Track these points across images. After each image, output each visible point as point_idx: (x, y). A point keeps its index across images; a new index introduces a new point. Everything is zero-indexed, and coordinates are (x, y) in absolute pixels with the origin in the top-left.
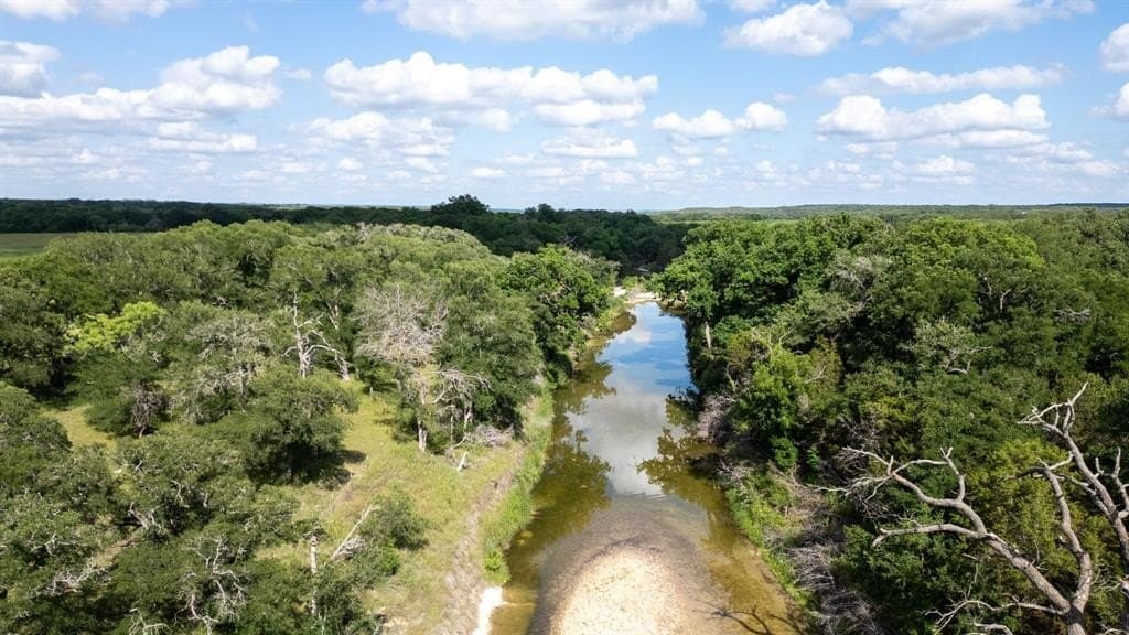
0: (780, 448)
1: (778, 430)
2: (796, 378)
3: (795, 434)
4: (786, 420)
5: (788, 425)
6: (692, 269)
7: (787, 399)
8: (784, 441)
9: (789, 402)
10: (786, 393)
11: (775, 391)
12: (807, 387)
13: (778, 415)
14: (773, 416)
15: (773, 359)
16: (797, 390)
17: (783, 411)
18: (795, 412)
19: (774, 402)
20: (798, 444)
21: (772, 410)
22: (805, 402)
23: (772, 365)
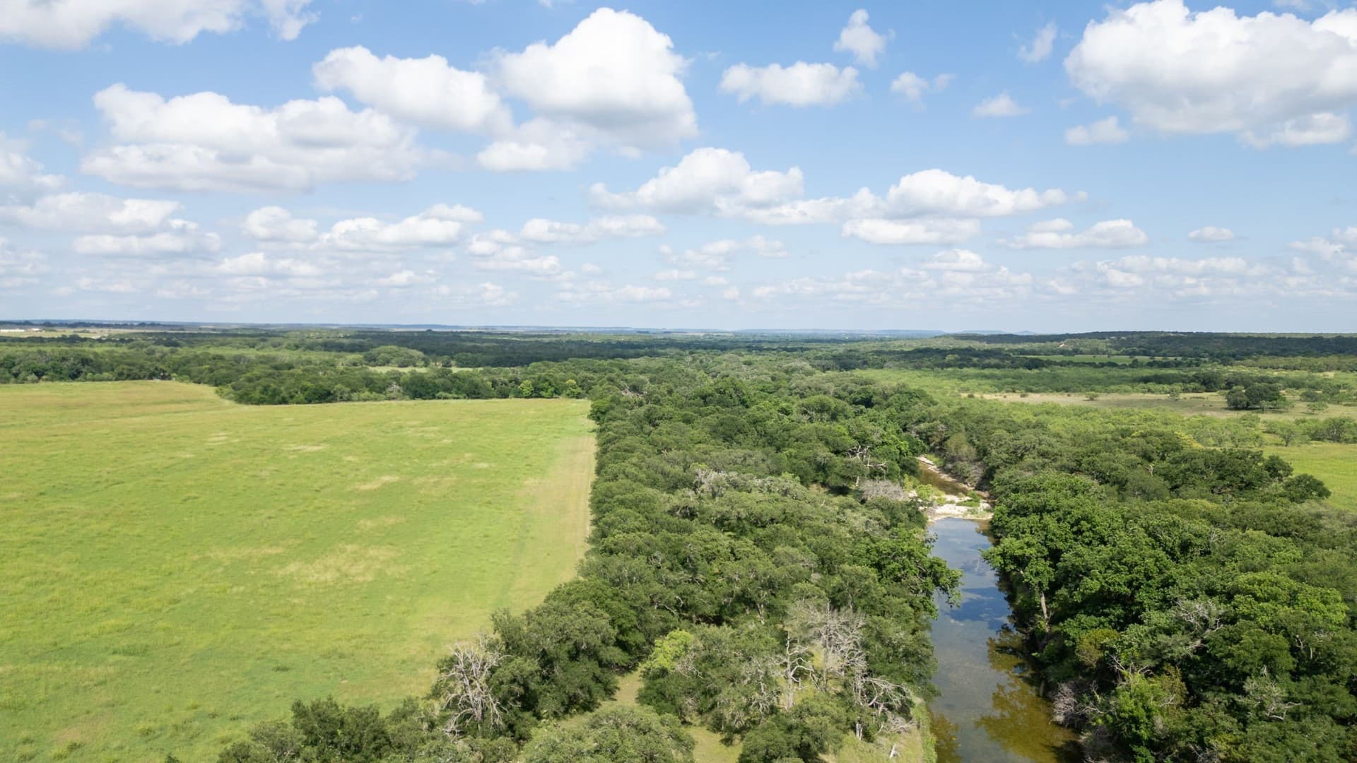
0: (1141, 755)
1: (1138, 740)
2: (1152, 703)
3: (1151, 745)
4: (1144, 733)
5: (1146, 737)
6: (1029, 545)
7: (1145, 718)
8: (1143, 750)
9: (1147, 721)
10: (1145, 714)
11: (1136, 713)
12: (1161, 710)
13: (1137, 728)
14: (1134, 730)
15: (1133, 686)
16: (1154, 713)
17: (1143, 726)
18: (1151, 728)
19: (1135, 720)
20: (1155, 753)
21: (1133, 726)
22: (1159, 721)
23: (1132, 691)
